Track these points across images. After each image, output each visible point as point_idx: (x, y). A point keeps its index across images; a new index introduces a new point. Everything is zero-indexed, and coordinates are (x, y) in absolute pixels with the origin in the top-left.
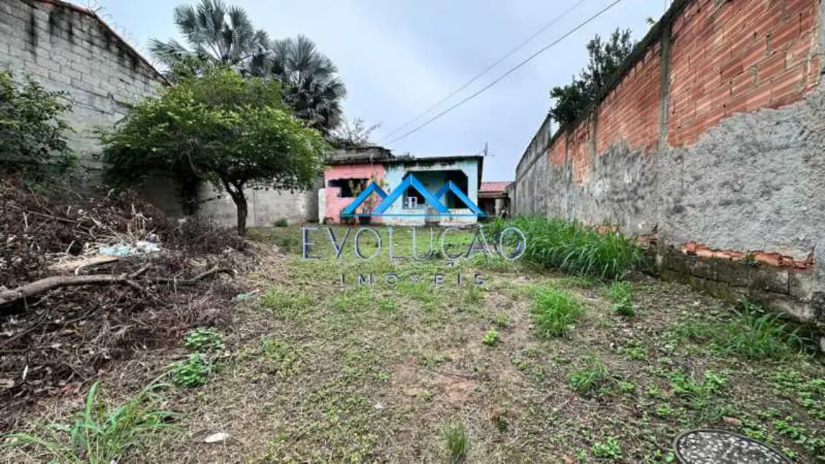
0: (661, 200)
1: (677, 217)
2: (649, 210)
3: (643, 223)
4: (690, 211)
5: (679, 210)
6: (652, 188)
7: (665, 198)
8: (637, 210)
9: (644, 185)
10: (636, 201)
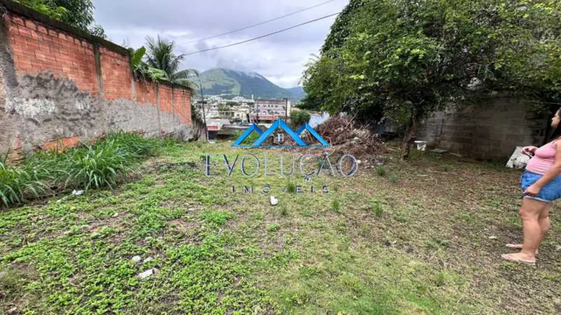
0: (105, 119)
1: (113, 126)
2: (99, 125)
3: (97, 131)
4: (116, 123)
5: (113, 123)
6: (99, 114)
7: (107, 119)
8: (92, 125)
9: (94, 112)
10: (90, 120)
